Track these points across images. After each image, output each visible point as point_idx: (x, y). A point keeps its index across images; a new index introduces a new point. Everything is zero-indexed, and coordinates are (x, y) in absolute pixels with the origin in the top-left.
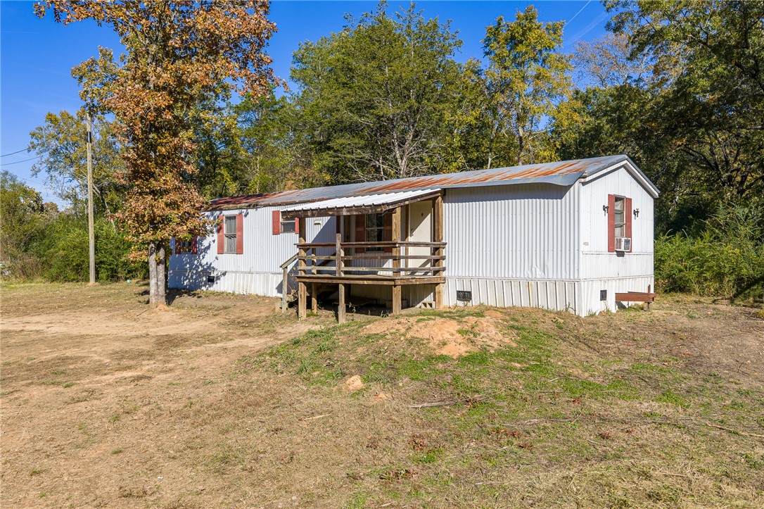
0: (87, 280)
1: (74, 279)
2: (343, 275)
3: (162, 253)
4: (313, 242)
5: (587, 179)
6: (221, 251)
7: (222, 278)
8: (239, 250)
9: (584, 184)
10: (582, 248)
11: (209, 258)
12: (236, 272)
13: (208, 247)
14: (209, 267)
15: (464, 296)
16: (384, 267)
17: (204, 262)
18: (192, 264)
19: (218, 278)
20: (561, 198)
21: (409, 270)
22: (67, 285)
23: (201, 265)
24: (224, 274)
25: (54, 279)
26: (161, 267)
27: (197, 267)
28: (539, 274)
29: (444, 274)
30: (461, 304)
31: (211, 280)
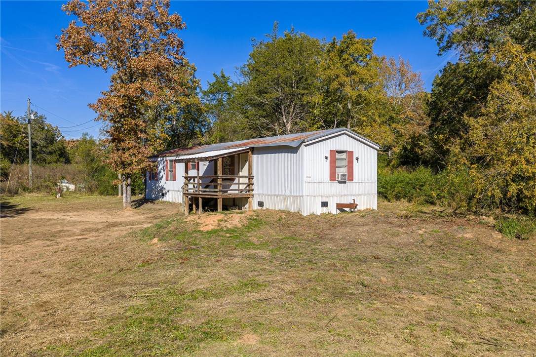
0: (118, 195)
1: (111, 194)
2: (201, 193)
3: (129, 181)
4: (203, 175)
5: (306, 143)
6: (167, 179)
7: (167, 193)
8: (174, 179)
9: (306, 146)
10: (305, 179)
11: (162, 183)
12: (173, 191)
13: (162, 177)
14: (163, 188)
15: (261, 204)
16: (231, 188)
17: (160, 185)
18: (156, 186)
19: (166, 193)
20: (296, 153)
21: (240, 190)
22: (107, 197)
23: (159, 186)
24: (168, 191)
25: (101, 194)
26: (129, 188)
27: (158, 188)
28: (288, 193)
29: (253, 192)
30: (259, 208)
31: (163, 195)
